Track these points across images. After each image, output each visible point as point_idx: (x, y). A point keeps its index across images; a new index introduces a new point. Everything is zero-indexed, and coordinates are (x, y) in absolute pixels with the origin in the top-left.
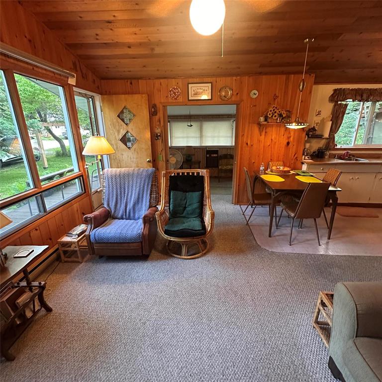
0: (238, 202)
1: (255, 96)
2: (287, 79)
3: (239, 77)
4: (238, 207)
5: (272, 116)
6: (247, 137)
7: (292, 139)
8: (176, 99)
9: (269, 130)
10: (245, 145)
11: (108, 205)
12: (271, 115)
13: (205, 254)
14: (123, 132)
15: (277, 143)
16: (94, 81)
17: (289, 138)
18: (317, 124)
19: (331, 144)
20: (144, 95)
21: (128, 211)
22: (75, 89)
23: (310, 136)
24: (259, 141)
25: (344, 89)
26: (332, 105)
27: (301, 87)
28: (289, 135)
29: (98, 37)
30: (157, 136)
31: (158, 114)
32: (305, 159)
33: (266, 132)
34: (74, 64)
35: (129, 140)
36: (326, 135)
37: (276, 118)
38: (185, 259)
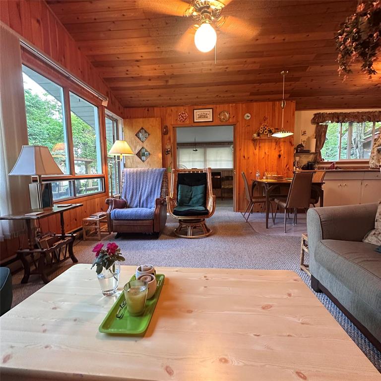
0: (239, 209)
1: (248, 118)
2: (274, 105)
3: (234, 104)
5: (263, 133)
6: (244, 151)
7: (282, 152)
8: (184, 121)
9: (261, 145)
10: (242, 158)
11: (125, 197)
12: (262, 131)
14: (139, 148)
15: (270, 156)
16: (119, 108)
17: (280, 151)
18: (304, 141)
19: (318, 158)
20: (158, 119)
22: (107, 112)
23: (299, 151)
24: (254, 154)
25: (323, 113)
26: (314, 126)
27: (282, 105)
29: (128, 73)
30: (167, 151)
31: (169, 133)
32: (296, 170)
33: (259, 147)
35: (144, 155)
36: (313, 150)
37: (267, 133)
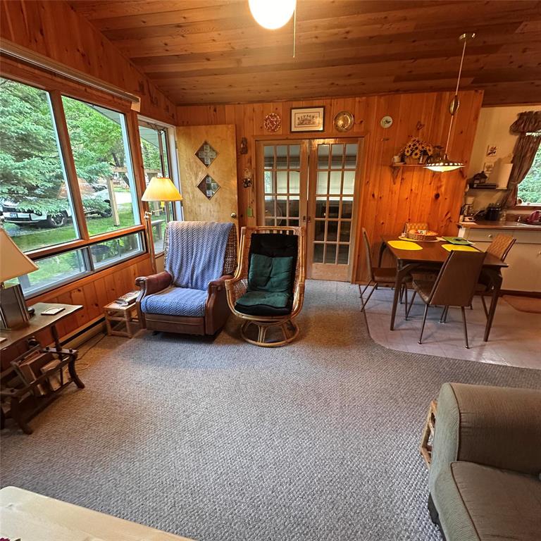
0: (357, 279)
1: (387, 126)
2: (440, 99)
3: (364, 98)
4: (357, 287)
5: (411, 155)
6: (374, 186)
7: (443, 189)
8: (273, 130)
9: (407, 175)
10: (370, 197)
11: (171, 268)
12: (410, 152)
13: (290, 343)
14: (201, 176)
15: (419, 196)
16: (167, 109)
17: (439, 188)
18: (489, 167)
19: (510, 199)
20: (230, 126)
21: (195, 277)
22: (140, 117)
23: (475, 186)
24: (391, 191)
25: (536, 113)
26: (514, 138)
27: (452, 108)
28: (439, 185)
29: (167, 48)
30: (247, 182)
31: (249, 151)
32: (464, 221)
33: (402, 179)
34: (141, 85)
35: (209, 188)
36: (503, 184)
37: (418, 156)
38: (263, 346)
